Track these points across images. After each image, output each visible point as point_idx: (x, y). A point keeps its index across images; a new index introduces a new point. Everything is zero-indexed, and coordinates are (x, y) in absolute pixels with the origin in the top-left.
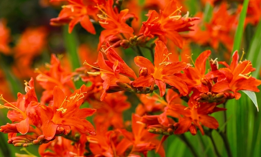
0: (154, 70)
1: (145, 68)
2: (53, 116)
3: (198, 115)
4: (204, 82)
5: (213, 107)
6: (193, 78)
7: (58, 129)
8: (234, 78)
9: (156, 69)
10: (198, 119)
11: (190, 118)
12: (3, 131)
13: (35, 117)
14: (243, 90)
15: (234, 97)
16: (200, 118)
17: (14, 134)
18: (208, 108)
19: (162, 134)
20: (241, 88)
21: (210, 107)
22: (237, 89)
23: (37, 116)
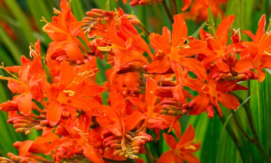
0: (170, 50)
1: (161, 51)
2: (58, 94)
3: (217, 92)
4: (225, 58)
5: (233, 86)
6: (214, 48)
7: (64, 113)
8: (258, 53)
9: (173, 49)
10: (216, 96)
11: (208, 96)
12: (3, 109)
13: (37, 88)
14: (267, 68)
15: (257, 78)
16: (218, 95)
17: (15, 111)
18: (228, 86)
19: (176, 114)
20: (265, 65)
21: (231, 85)
22: (261, 66)
23: (39, 88)
